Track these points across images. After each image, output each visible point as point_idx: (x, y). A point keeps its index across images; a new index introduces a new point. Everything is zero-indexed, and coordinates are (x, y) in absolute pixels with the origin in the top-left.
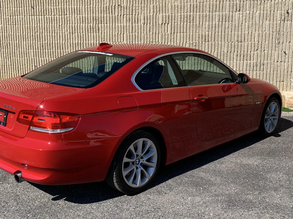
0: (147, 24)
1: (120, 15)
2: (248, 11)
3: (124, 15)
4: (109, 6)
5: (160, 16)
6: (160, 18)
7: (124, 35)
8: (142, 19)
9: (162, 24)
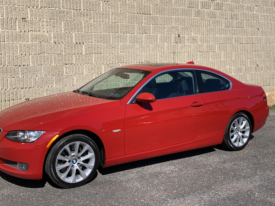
0: (59, 43)
1: (24, 31)
2: (152, 33)
3: (29, 32)
4: (8, 18)
5: (74, 34)
6: (74, 37)
7: (30, 56)
8: (52, 37)
9: (77, 43)
